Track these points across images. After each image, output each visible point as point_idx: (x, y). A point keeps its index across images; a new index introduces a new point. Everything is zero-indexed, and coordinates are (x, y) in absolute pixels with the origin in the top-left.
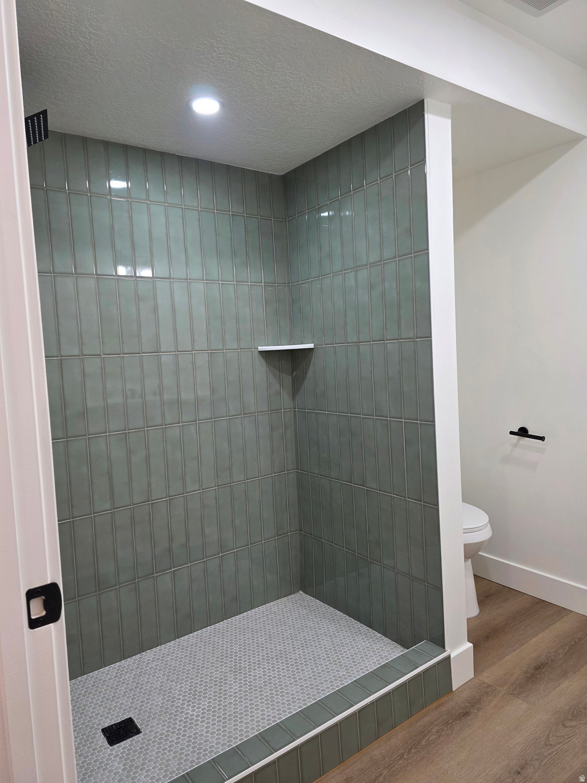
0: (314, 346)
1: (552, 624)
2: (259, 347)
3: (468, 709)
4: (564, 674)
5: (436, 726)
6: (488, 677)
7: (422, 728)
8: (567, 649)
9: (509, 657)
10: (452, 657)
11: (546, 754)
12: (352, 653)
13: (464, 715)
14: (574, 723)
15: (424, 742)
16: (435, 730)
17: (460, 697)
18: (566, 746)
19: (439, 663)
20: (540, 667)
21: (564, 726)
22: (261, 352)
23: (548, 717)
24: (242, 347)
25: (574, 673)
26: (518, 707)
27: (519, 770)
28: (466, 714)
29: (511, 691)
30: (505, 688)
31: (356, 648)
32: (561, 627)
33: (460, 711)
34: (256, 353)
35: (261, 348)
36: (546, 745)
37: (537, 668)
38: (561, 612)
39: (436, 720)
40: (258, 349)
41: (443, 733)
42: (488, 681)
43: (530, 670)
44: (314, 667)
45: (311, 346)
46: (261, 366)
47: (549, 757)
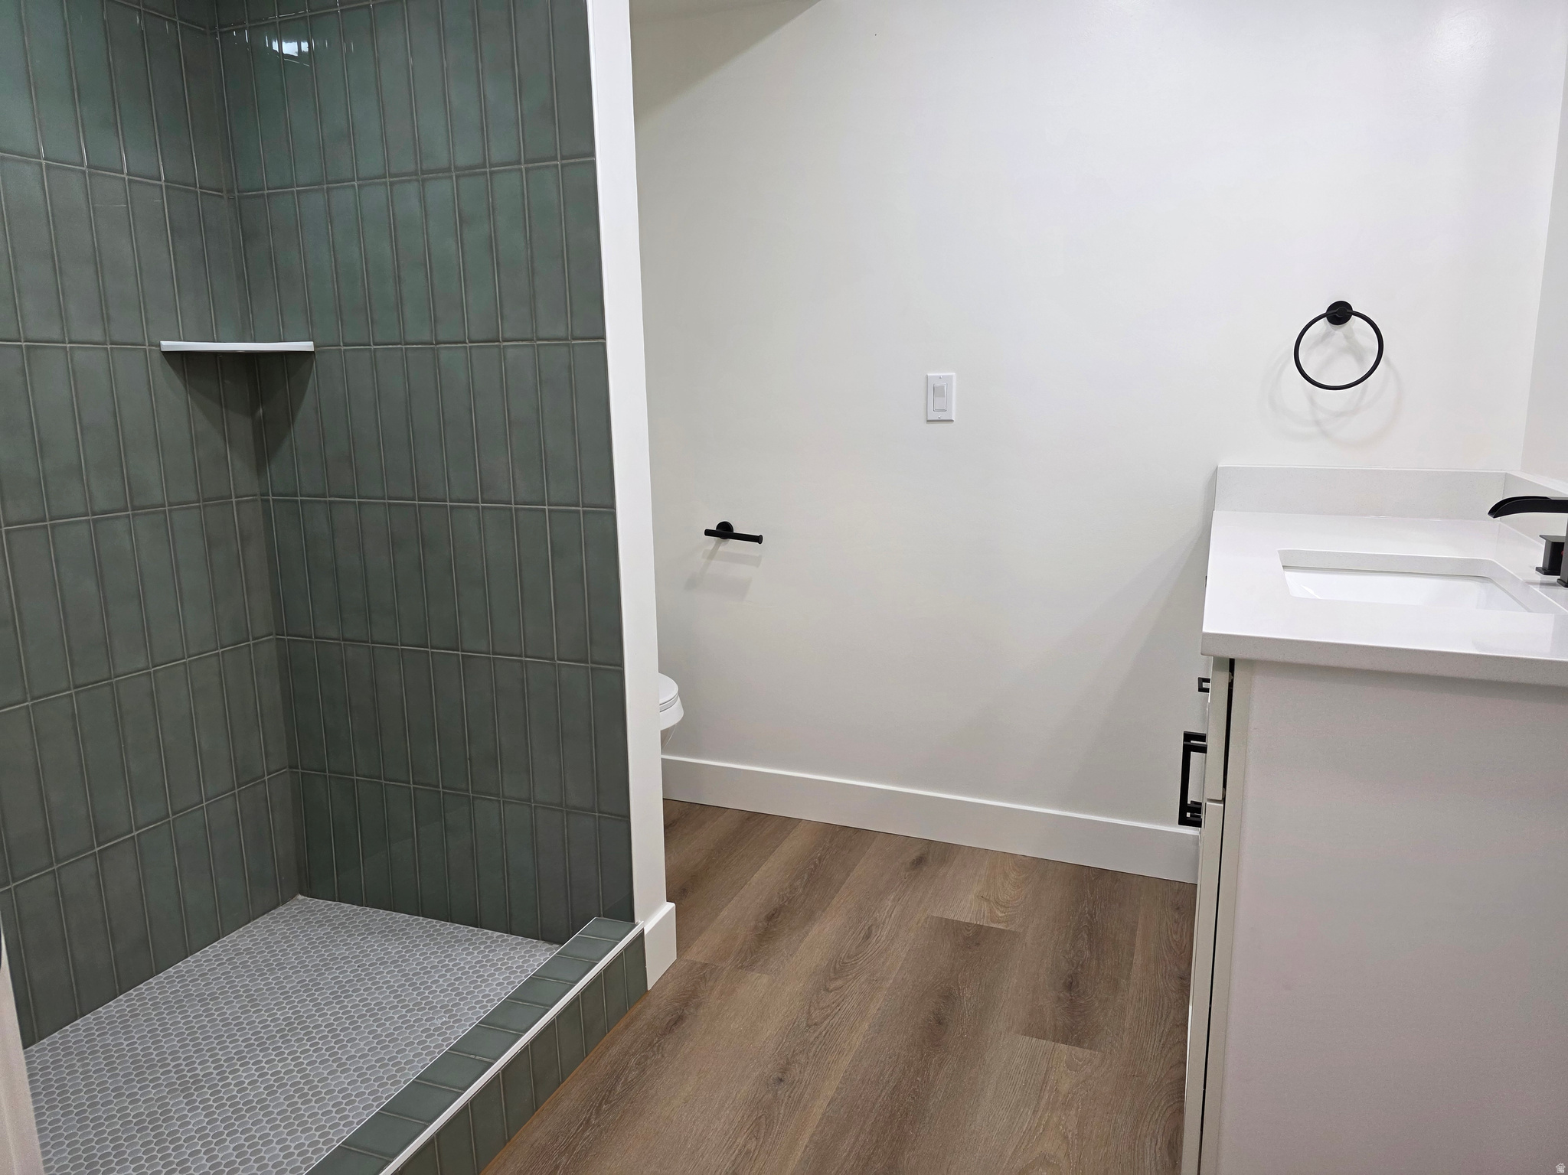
0: (315, 346)
1: (777, 846)
2: (163, 343)
3: (679, 1012)
4: (810, 917)
5: (634, 1054)
6: (698, 953)
7: (612, 1067)
8: (806, 878)
9: (724, 913)
10: (646, 933)
11: (812, 1039)
12: (449, 979)
13: (675, 1023)
14: (839, 983)
15: (619, 1089)
16: (633, 1062)
17: (661, 997)
18: (837, 1019)
19: (626, 949)
20: (773, 915)
21: (827, 990)
22: (169, 355)
23: (801, 985)
24: (117, 338)
25: (823, 911)
26: (756, 984)
27: (780, 1075)
28: (679, 1020)
29: (740, 963)
30: (730, 961)
31: (455, 968)
32: (791, 847)
33: (668, 1019)
34: (157, 356)
35: (168, 345)
36: (808, 1026)
37: (770, 918)
38: (786, 824)
39: (632, 1044)
40: (159, 345)
41: (649, 1061)
42: (700, 959)
43: (760, 924)
44: (375, 1028)
45: (307, 346)
46: (171, 388)
47: (817, 1043)
